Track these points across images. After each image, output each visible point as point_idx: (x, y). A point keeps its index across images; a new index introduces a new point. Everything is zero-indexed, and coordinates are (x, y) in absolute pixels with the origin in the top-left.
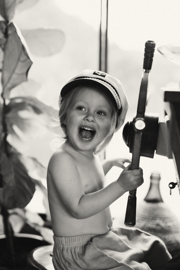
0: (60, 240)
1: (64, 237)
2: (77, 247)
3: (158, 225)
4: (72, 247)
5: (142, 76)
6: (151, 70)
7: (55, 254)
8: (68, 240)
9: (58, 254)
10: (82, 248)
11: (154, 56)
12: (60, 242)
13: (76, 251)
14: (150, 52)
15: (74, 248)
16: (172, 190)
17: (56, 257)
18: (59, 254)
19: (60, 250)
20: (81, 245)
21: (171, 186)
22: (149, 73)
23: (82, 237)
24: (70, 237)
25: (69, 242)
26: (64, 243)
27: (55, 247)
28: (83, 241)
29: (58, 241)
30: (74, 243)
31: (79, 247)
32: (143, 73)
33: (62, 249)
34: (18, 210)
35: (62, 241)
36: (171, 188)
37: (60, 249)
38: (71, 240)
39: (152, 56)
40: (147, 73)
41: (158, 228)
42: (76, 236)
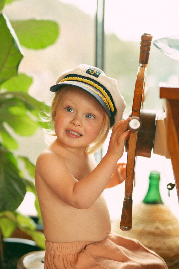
0: (52, 246)
1: (57, 243)
2: (69, 255)
3: (157, 228)
4: (64, 254)
5: (139, 71)
6: (148, 64)
7: (47, 261)
8: (61, 246)
9: (49, 262)
10: (75, 256)
11: (151, 50)
12: (51, 248)
13: (68, 259)
14: (147, 45)
15: (66, 255)
16: (171, 191)
17: (47, 264)
18: (51, 261)
19: (51, 257)
20: (73, 252)
21: (170, 187)
22: (146, 68)
23: (75, 244)
24: (62, 243)
25: (61, 249)
26: (56, 250)
27: (47, 253)
28: (76, 248)
29: (49, 247)
30: (66, 250)
31: (72, 254)
32: (139, 67)
33: (53, 256)
34: (9, 214)
35: (54, 247)
36: (170, 189)
37: (51, 255)
38: (64, 246)
39: (149, 49)
40: (144, 68)
41: (158, 232)
42: (69, 242)
